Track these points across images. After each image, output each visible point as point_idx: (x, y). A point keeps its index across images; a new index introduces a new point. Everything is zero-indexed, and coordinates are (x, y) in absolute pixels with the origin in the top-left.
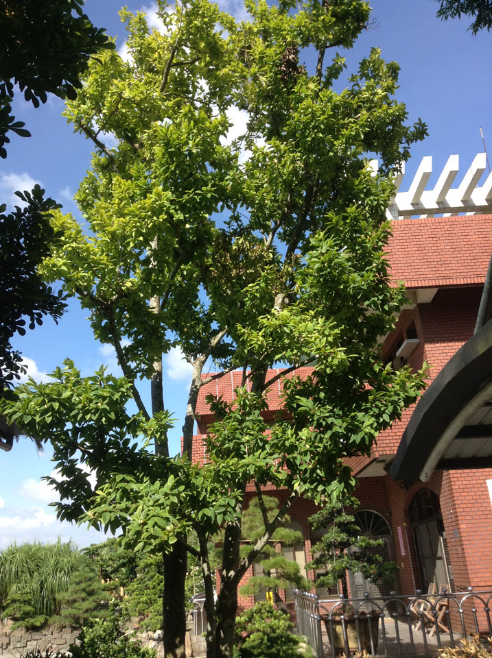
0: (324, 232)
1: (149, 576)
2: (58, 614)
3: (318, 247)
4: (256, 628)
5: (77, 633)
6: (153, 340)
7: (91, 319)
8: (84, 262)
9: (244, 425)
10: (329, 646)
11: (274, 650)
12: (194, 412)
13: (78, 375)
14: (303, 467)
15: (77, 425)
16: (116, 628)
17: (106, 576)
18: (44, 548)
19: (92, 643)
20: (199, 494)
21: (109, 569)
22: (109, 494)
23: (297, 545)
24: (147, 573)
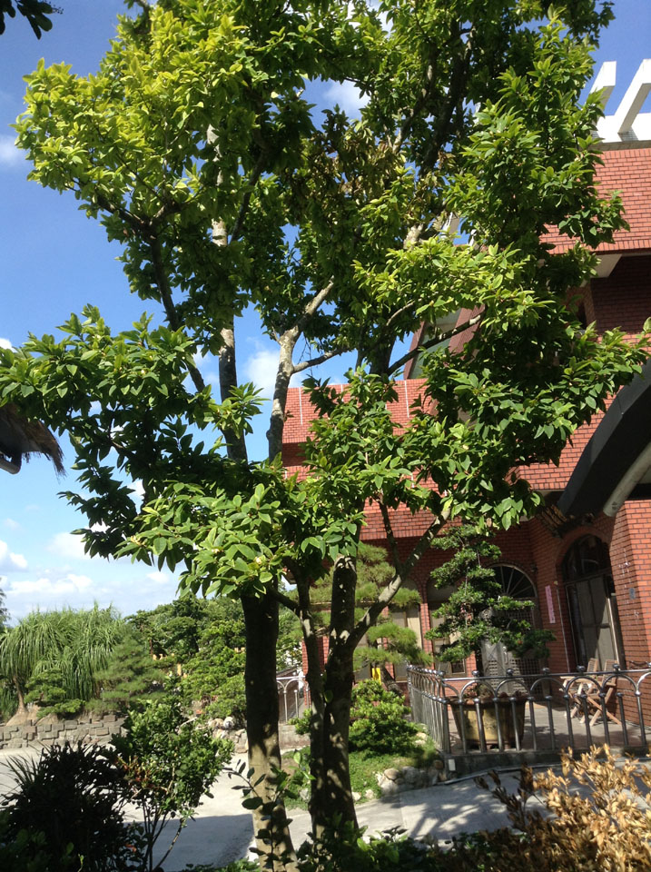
0: (497, 104)
1: (214, 650)
2: (98, 697)
3: (490, 125)
4: (360, 714)
5: (121, 721)
6: (220, 293)
7: (124, 259)
8: (108, 144)
9: (362, 423)
10: (458, 737)
11: (383, 742)
12: (283, 409)
13: (107, 332)
14: (460, 477)
15: (109, 407)
16: (176, 712)
17: (159, 651)
18: (77, 616)
19: (143, 732)
20: (302, 516)
21: (163, 642)
22: (164, 512)
23: (410, 609)
24: (213, 646)
